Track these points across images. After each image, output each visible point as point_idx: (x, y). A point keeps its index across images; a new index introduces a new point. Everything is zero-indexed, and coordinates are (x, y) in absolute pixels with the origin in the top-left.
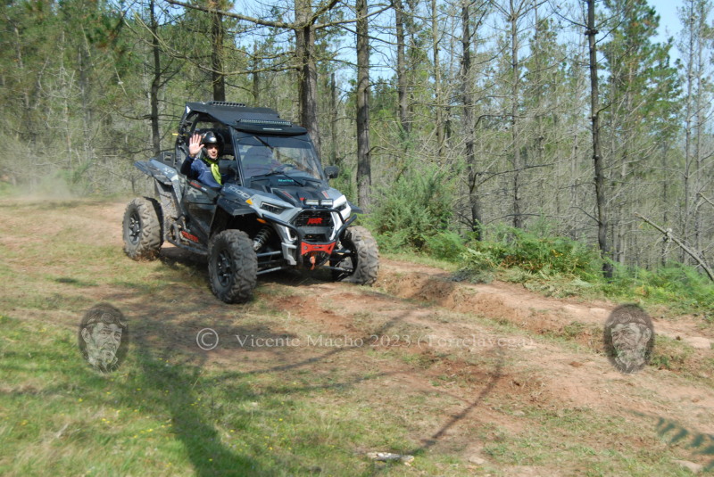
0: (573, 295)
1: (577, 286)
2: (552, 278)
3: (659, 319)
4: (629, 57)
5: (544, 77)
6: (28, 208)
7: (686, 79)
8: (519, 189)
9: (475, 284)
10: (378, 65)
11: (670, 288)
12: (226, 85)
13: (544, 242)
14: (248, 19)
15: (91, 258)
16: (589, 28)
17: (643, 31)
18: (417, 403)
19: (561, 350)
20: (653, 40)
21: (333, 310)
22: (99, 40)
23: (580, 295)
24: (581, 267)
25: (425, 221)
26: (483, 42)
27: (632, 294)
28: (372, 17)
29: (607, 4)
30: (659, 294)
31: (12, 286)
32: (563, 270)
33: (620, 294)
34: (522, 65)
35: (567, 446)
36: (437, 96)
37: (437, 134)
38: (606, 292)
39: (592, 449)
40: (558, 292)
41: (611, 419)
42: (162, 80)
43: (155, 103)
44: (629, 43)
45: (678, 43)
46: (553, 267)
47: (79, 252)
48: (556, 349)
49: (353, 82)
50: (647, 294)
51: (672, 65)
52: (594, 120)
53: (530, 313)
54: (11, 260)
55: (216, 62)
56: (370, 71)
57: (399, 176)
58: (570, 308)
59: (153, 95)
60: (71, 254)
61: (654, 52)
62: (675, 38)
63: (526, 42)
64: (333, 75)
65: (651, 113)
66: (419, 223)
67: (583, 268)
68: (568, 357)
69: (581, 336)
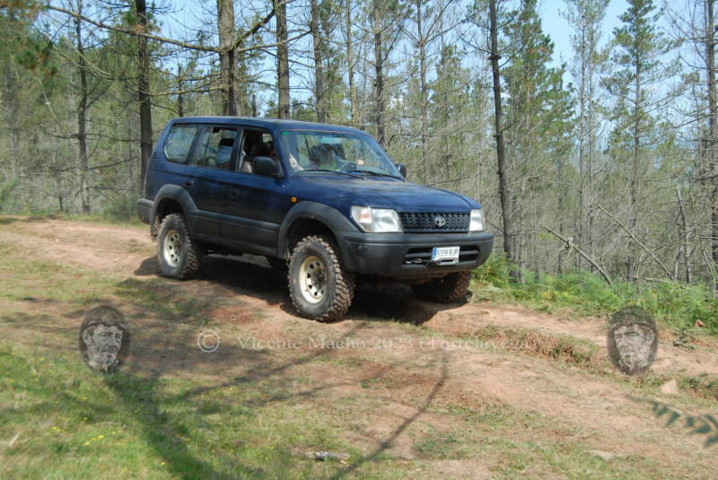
0: (486, 300)
1: (490, 292)
3: (566, 321)
4: (527, 81)
5: (450, 99)
7: (579, 101)
10: (298, 88)
11: (573, 292)
12: (152, 106)
14: (174, 43)
15: (24, 273)
16: (492, 54)
17: (539, 57)
18: (348, 404)
19: (479, 351)
20: (548, 66)
22: (29, 62)
23: (493, 300)
26: (394, 66)
27: (541, 298)
28: (292, 42)
29: (507, 33)
30: (564, 298)
32: (477, 277)
33: (530, 298)
34: (429, 88)
35: (490, 441)
36: (352, 116)
38: (517, 297)
39: (513, 442)
40: (471, 298)
41: (529, 414)
42: (88, 101)
43: (82, 123)
44: (526, 68)
45: (571, 68)
47: (12, 267)
48: (474, 350)
49: (271, 104)
50: (553, 299)
51: (565, 88)
52: (498, 137)
53: (449, 318)
55: (144, 84)
56: (291, 93)
59: (82, 116)
60: (5, 269)
61: (549, 76)
62: (569, 64)
63: (433, 67)
64: (254, 97)
65: (548, 132)
67: (494, 275)
68: (486, 358)
69: (497, 338)
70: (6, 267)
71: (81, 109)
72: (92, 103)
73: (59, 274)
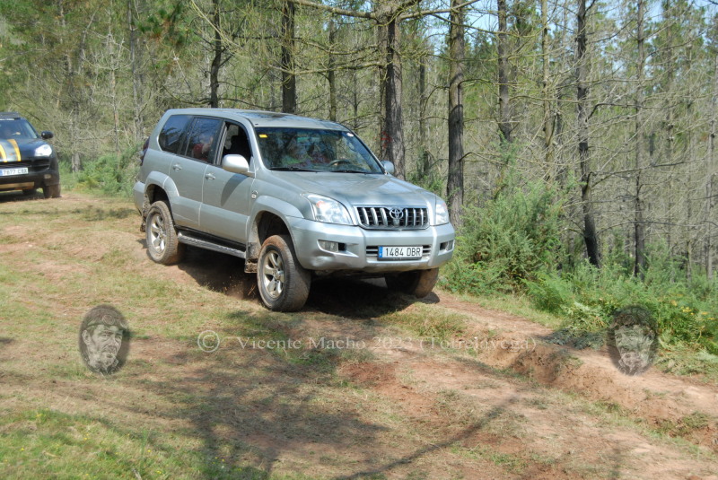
0: (697, 372)
1: (702, 361)
2: (673, 348)
6: (69, 216)
8: (642, 190)
9: (580, 349)
13: (664, 303)
19: (678, 455)
21: (413, 386)
23: (705, 373)
24: (707, 334)
25: (527, 249)
31: (51, 340)
32: (686, 337)
37: (544, 130)
40: (678, 367)
42: (223, 57)
43: (215, 85)
46: (675, 333)
47: (127, 290)
48: (672, 454)
53: (644, 395)
54: (50, 296)
57: (497, 194)
58: (693, 393)
59: (214, 76)
60: (117, 291)
66: (518, 253)
67: (710, 335)
68: (687, 467)
69: (705, 431)
70: (119, 288)
71: (214, 68)
72: (227, 60)
73: (178, 301)
